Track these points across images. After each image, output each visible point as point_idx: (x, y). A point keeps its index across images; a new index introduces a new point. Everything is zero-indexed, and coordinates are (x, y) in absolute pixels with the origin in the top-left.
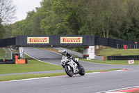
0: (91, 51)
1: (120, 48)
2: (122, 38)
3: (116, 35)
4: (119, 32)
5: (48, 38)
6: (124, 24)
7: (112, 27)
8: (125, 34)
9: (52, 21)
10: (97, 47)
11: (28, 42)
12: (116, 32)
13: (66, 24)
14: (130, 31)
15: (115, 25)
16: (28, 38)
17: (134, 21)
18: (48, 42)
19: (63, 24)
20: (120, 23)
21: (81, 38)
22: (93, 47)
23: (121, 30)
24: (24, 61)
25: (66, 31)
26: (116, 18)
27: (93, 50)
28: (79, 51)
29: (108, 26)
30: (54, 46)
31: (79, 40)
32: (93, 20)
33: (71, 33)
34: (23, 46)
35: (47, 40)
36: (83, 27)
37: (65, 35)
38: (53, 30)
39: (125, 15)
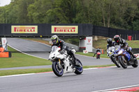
0: (88, 43)
2: (125, 28)
3: (119, 24)
4: (122, 20)
5: (36, 27)
6: (128, 11)
7: (114, 14)
8: (130, 23)
9: (42, 6)
10: (96, 38)
11: (13, 32)
12: (118, 20)
13: (59, 11)
14: (135, 19)
15: (117, 12)
16: (13, 27)
18: (36, 32)
19: (55, 10)
20: (124, 10)
21: (77, 27)
22: (91, 38)
23: (125, 18)
24: (7, 54)
25: (58, 19)
26: (119, 4)
27: (91, 42)
28: (74, 43)
29: (109, 13)
30: (43, 37)
31: (74, 30)
32: (90, 5)
33: (64, 21)
34: (6, 37)
35: (35, 30)
36: (79, 14)
37: (57, 24)
38: (43, 17)
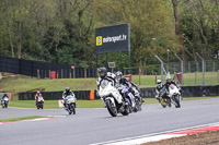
1: (43, 77)
17: (68, 26)
39: (53, 16)
